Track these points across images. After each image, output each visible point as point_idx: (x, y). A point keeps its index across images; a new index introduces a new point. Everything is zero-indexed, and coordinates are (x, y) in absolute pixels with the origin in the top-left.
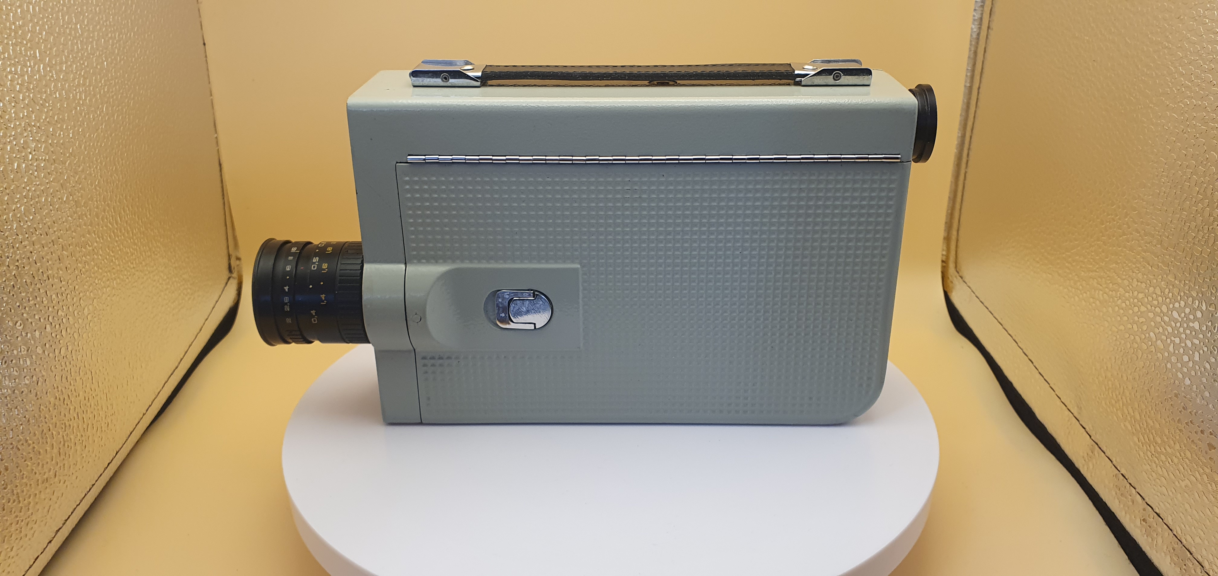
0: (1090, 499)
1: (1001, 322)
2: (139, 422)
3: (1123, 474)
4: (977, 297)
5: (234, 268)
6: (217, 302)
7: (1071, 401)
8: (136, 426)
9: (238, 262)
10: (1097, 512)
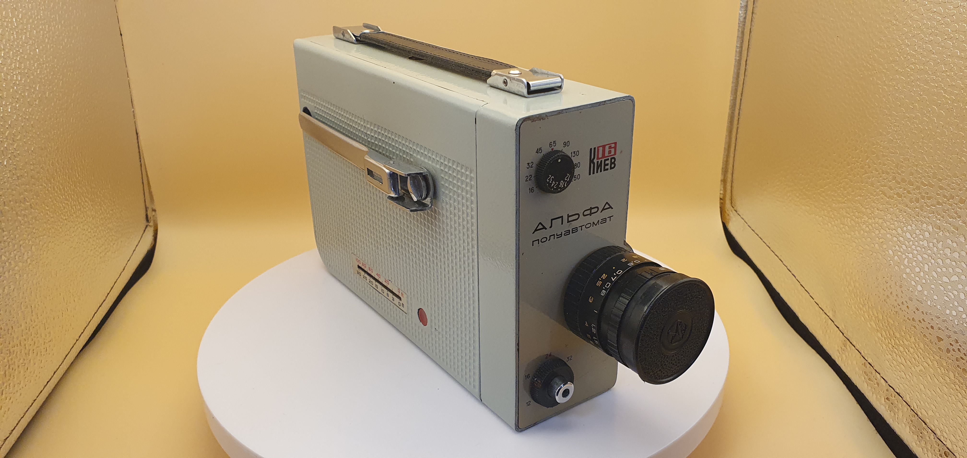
0: (844, 383)
1: (770, 247)
2: (73, 347)
3: (870, 363)
4: (749, 226)
6: (137, 246)
7: (826, 307)
8: (71, 350)
9: (154, 213)
10: (850, 394)
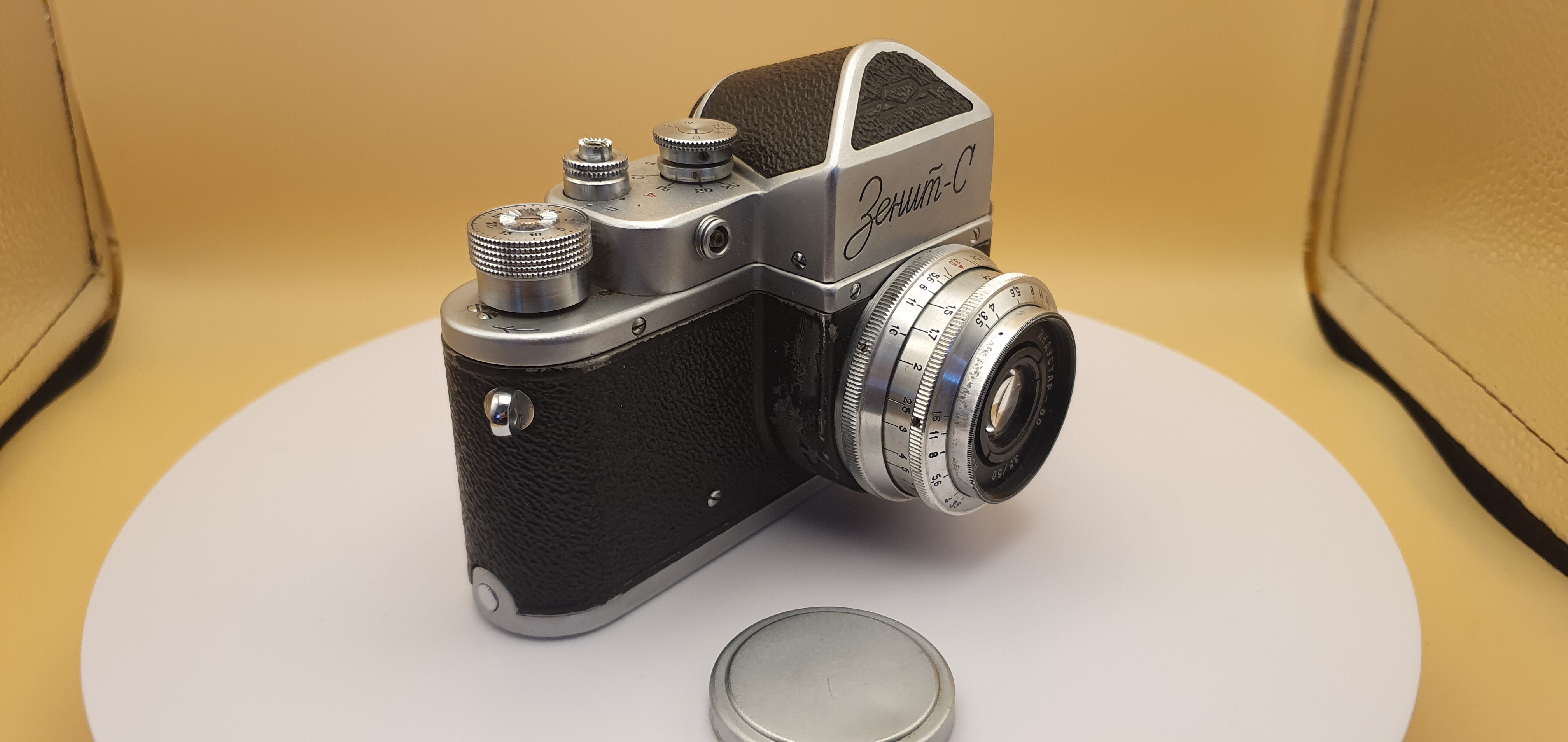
5: (102, 258)
